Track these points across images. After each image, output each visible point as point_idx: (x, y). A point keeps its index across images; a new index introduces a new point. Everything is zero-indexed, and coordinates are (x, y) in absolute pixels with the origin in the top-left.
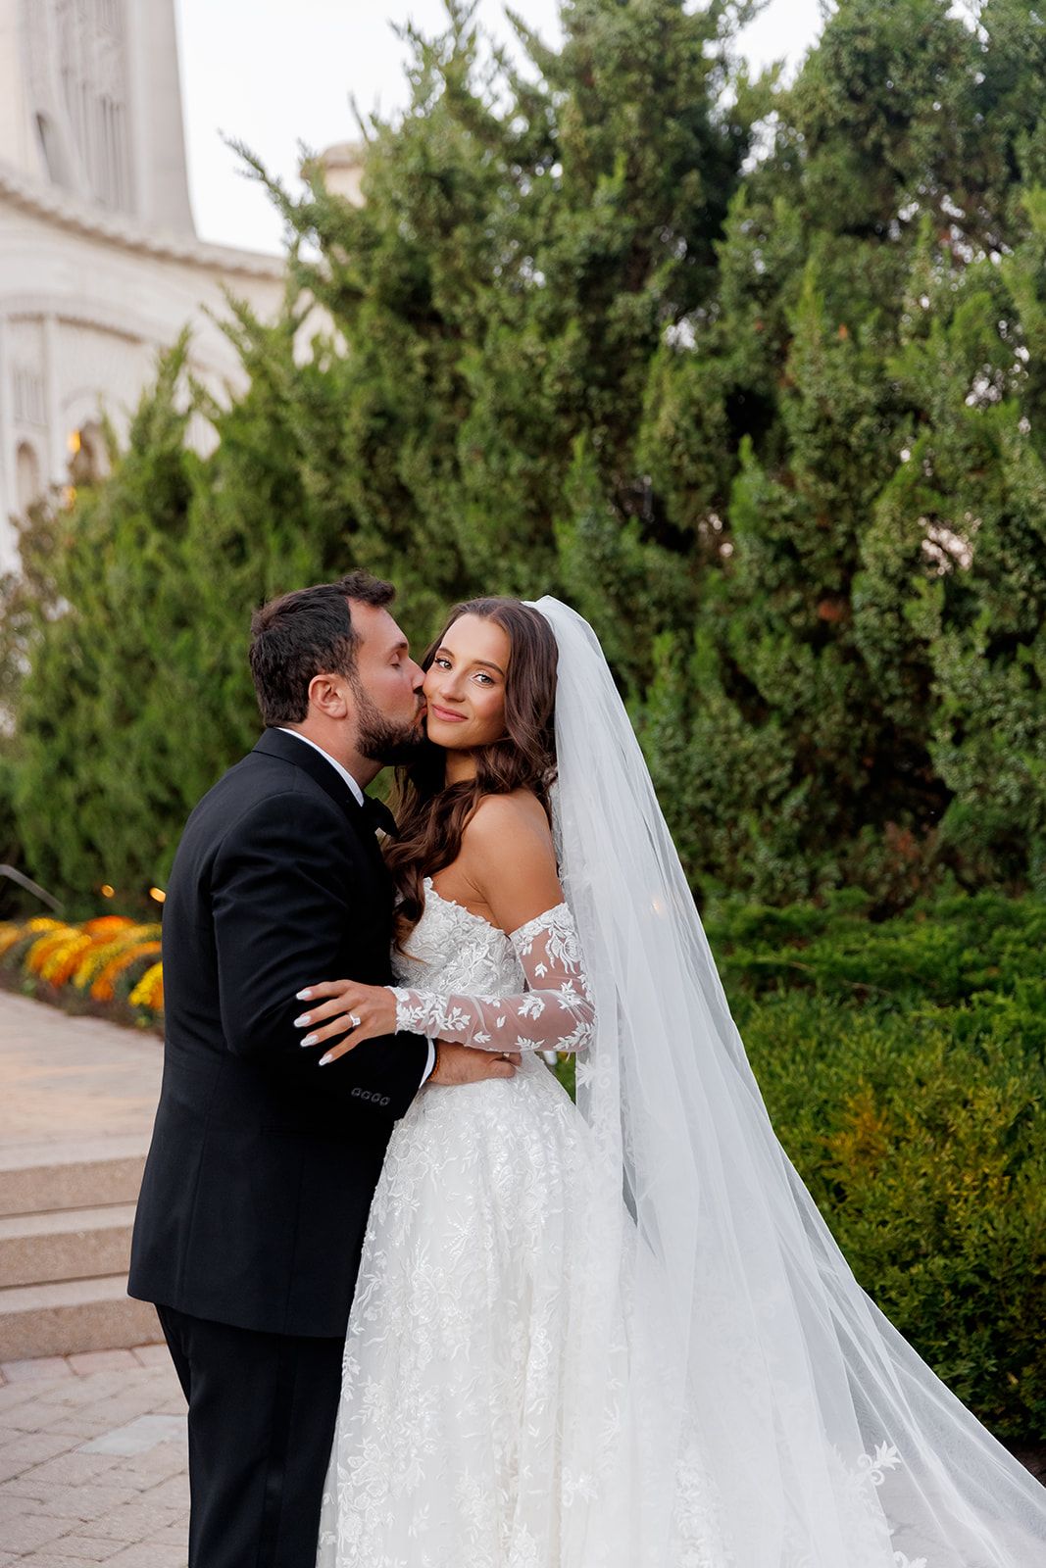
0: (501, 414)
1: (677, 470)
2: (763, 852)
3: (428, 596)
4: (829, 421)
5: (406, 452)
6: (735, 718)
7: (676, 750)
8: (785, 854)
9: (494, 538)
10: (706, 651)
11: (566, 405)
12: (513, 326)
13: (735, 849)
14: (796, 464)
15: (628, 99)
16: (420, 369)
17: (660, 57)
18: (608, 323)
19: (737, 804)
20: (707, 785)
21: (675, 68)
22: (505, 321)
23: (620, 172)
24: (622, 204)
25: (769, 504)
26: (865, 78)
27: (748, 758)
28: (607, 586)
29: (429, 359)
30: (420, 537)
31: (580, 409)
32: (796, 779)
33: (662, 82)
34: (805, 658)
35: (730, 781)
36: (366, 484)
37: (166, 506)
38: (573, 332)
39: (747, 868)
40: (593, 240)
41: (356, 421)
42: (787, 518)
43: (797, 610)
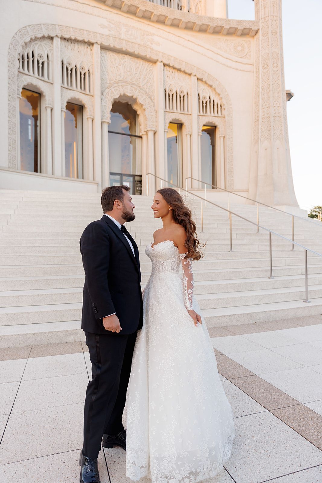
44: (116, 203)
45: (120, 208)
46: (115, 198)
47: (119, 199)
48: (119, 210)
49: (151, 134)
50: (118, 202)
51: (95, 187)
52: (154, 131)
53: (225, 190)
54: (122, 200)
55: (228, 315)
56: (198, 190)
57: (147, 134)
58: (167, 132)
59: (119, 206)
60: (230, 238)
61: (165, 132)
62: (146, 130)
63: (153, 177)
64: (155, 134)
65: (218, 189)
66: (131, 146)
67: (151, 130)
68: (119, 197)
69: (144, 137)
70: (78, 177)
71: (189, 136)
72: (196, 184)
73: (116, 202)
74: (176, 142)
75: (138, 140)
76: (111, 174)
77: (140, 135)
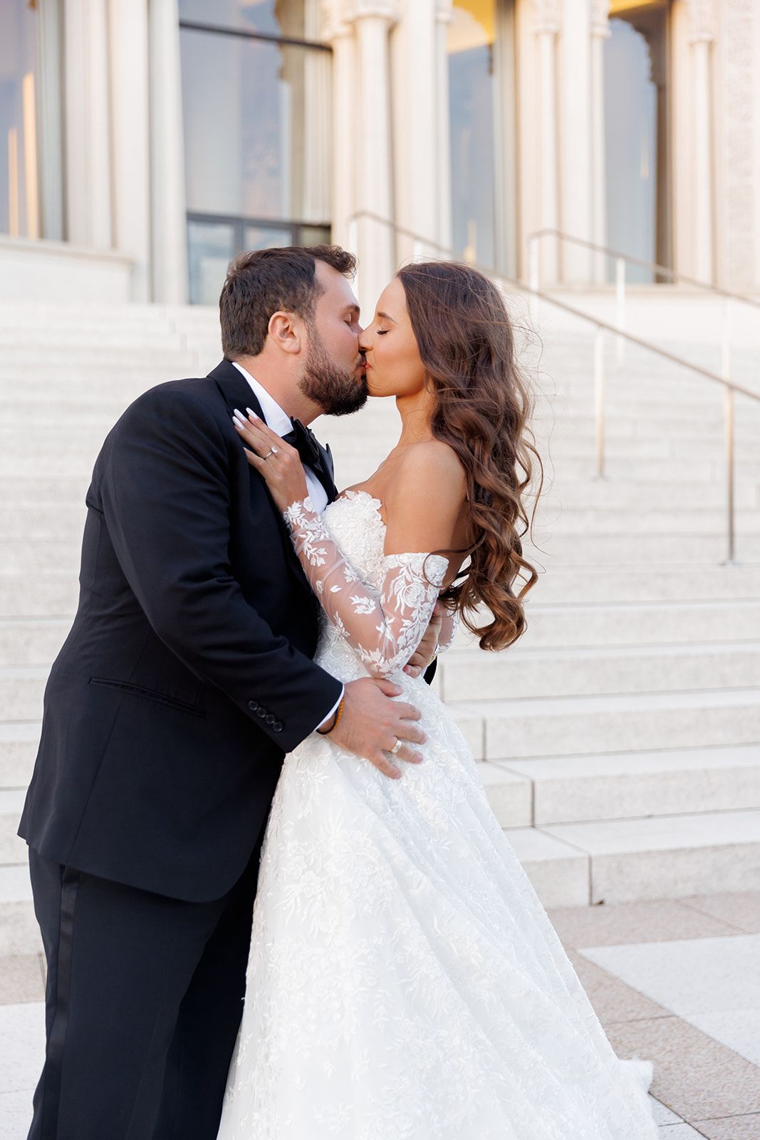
44: (279, 325)
45: (294, 347)
46: (277, 302)
47: (292, 308)
48: (292, 359)
49: (373, 35)
50: (285, 320)
51: (119, 277)
52: (387, 19)
53: (715, 288)
54: (307, 312)
55: (704, 848)
56: (591, 288)
57: (354, 34)
58: (448, 24)
59: (289, 340)
60: (723, 502)
61: (437, 22)
62: (350, 15)
63: (384, 231)
64: (391, 31)
65: (681, 286)
66: (286, 90)
67: (375, 16)
68: (295, 296)
69: (343, 50)
70: (42, 234)
71: (546, 42)
72: (581, 262)
73: (279, 322)
74: (491, 71)
75: (313, 64)
76: (194, 218)
77: (324, 36)
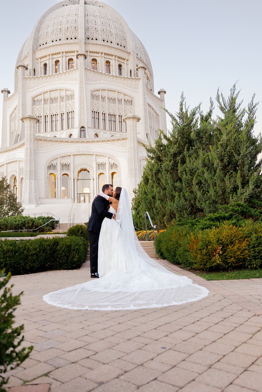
0: (165, 170)
1: (182, 175)
2: (186, 214)
3: (161, 190)
4: (191, 170)
5: (159, 174)
6: (184, 201)
7: (177, 204)
8: (188, 215)
9: (166, 183)
10: (182, 195)
11: (172, 169)
12: (167, 161)
13: (184, 214)
14: (188, 174)
15: (179, 136)
16: (160, 165)
17: (183, 132)
18: (176, 160)
19: (184, 210)
20: (180, 208)
21: (185, 133)
22: (166, 160)
23: (177, 144)
24: (178, 147)
25: (186, 178)
26: (198, 134)
27: (185, 205)
28: (173, 188)
29: (161, 164)
30: (161, 184)
31: (173, 169)
32: (190, 207)
33: (183, 134)
34: (190, 194)
35: (183, 207)
36: (156, 178)
37: (146, 182)
38: (172, 161)
39: (184, 216)
40: (174, 152)
41: (154, 171)
42: (187, 180)
43: (189, 189)
54: (108, 190)
59: (106, 192)
